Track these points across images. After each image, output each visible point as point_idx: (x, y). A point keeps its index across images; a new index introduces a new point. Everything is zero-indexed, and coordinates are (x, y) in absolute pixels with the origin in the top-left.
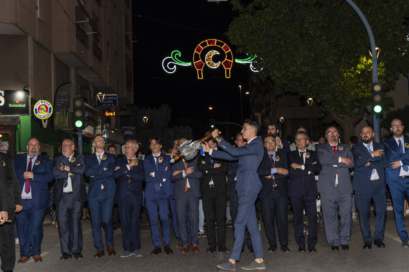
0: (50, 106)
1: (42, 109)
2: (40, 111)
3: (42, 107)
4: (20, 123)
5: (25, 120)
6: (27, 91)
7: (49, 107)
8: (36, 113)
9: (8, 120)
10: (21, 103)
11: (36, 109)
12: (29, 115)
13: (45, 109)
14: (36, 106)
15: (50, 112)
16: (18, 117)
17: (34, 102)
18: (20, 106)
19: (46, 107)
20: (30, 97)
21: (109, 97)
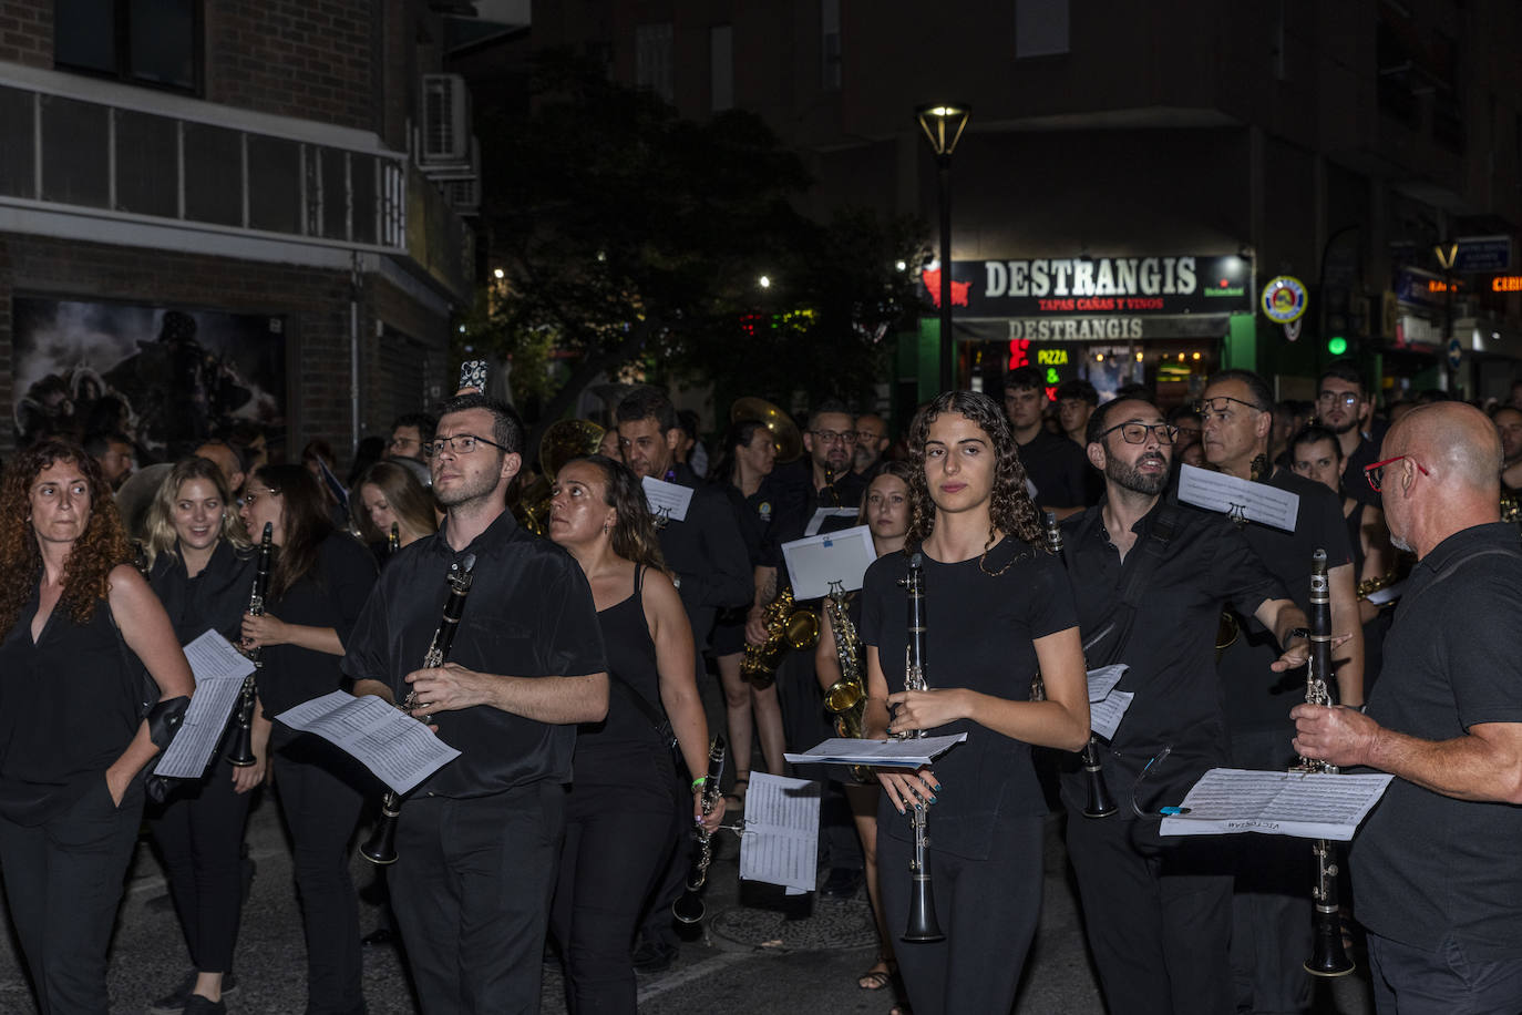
0: (1300, 290)
1: (1281, 298)
2: (1278, 303)
3: (1283, 293)
4: (1228, 333)
5: (1241, 324)
6: (1244, 258)
7: (1298, 293)
8: (1269, 307)
9: (1202, 327)
10: (1232, 285)
11: (1268, 299)
12: (1250, 312)
13: (1288, 298)
14: (1268, 293)
15: (1300, 305)
16: (1225, 321)
17: (1263, 281)
18: (1231, 292)
19: (1292, 294)
20: (1254, 271)
21: (1488, 243)
